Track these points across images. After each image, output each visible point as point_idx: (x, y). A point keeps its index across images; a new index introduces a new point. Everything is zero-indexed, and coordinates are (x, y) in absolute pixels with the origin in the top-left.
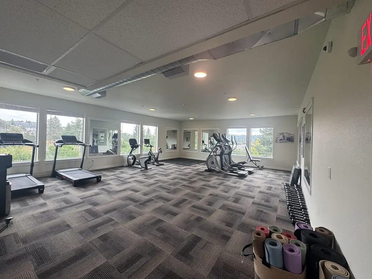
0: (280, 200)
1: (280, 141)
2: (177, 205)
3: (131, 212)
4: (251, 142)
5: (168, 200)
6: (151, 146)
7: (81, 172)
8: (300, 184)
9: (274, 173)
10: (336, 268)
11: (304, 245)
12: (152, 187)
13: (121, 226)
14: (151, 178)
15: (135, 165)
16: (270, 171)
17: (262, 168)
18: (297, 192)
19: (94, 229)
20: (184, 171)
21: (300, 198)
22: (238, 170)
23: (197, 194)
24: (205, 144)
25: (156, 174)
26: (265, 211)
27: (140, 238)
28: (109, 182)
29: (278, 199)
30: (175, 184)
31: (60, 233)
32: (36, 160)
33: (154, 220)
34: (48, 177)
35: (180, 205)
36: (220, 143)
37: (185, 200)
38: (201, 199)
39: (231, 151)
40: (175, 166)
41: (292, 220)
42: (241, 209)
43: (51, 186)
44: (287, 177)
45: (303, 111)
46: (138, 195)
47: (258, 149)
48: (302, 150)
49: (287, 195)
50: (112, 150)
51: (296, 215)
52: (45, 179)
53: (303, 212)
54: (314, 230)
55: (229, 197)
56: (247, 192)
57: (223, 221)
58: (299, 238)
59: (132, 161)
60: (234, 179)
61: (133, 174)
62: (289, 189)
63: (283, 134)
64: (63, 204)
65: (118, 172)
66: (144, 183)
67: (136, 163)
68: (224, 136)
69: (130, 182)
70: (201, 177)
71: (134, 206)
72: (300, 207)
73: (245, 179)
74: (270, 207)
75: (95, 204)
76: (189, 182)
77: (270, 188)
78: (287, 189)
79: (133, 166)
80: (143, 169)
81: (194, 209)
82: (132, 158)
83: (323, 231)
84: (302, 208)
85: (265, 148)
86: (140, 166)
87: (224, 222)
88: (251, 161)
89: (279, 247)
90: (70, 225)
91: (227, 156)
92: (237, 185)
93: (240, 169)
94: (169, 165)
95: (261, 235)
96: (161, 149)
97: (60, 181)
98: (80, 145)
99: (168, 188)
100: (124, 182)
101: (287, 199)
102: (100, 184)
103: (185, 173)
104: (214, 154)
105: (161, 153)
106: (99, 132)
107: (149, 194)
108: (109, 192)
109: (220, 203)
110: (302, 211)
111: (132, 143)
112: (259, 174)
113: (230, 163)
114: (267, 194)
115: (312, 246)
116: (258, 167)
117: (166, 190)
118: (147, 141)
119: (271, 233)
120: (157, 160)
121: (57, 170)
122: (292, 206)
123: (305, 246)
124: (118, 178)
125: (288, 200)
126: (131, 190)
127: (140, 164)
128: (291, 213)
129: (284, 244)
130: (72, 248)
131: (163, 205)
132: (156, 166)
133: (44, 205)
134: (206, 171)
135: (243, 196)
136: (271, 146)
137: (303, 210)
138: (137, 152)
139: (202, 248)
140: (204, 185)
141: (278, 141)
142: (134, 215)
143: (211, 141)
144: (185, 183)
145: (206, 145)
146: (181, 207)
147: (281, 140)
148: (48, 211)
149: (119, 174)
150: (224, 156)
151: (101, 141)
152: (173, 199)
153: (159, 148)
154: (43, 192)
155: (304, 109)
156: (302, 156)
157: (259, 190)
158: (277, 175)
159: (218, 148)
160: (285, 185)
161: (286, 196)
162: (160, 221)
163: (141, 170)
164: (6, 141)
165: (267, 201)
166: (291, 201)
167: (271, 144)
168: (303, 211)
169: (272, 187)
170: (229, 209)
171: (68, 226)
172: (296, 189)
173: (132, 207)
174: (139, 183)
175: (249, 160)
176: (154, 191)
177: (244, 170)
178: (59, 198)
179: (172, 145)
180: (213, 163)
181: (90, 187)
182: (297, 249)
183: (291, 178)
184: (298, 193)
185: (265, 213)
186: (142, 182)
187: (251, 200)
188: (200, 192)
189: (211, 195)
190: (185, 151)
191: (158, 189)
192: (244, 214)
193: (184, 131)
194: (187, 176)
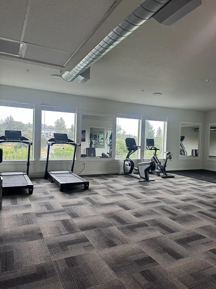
2: (184, 241)
3: (112, 235)
5: (170, 230)
6: (156, 149)
7: (70, 175)
12: (150, 206)
13: (94, 252)
14: (152, 193)
15: (133, 174)
19: (64, 245)
20: (207, 190)
25: (159, 189)
27: (115, 277)
28: (97, 191)
30: (186, 208)
31: (31, 241)
32: (32, 159)
33: (141, 256)
34: (42, 178)
35: (188, 244)
37: (201, 237)
40: (191, 182)
43: (41, 188)
46: (127, 215)
50: (109, 154)
52: (38, 180)
59: (129, 168)
61: (127, 185)
64: (45, 209)
65: (110, 180)
66: (140, 199)
67: (134, 171)
69: (121, 195)
71: (118, 228)
75: (74, 215)
76: (212, 208)
79: (130, 175)
80: (142, 180)
82: (129, 164)
86: (138, 176)
90: (43, 235)
94: (182, 178)
96: (170, 153)
97: (50, 183)
98: (70, 144)
99: (175, 212)
100: (114, 194)
102: (87, 192)
103: (208, 194)
105: (170, 159)
106: (98, 132)
107: (142, 216)
108: (94, 204)
111: (129, 144)
117: (169, 215)
118: (151, 142)
120: (164, 170)
121: (50, 171)
124: (109, 188)
126: (120, 206)
127: (138, 173)
130: (35, 263)
131: (159, 237)
132: (163, 177)
133: (29, 206)
138: (136, 156)
142: (115, 241)
144: (205, 209)
146: (190, 246)
148: (29, 214)
149: (110, 183)
151: (100, 144)
152: (179, 231)
153: (167, 152)
154: (32, 193)
162: (149, 260)
163: (140, 181)
164: (9, 138)
171: (41, 234)
173: (115, 229)
174: (133, 198)
176: (151, 212)
178: (43, 201)
179: (193, 150)
181: (76, 195)
186: (137, 198)
190: (211, 159)
191: (158, 211)
193: (211, 127)
194: (212, 198)
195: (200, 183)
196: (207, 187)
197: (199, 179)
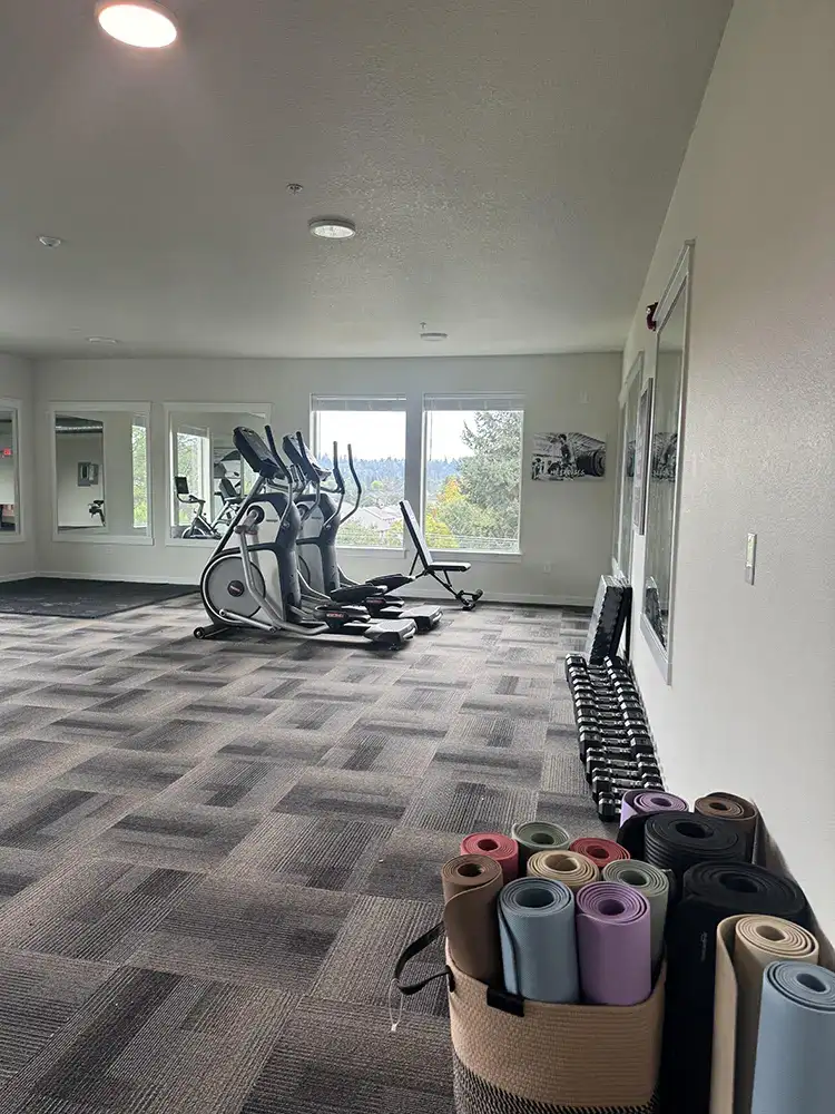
0: (553, 727)
1: (549, 471)
2: (25, 832)
4: (428, 494)
8: (627, 653)
9: (527, 619)
10: (774, 935)
11: (661, 873)
16: (510, 614)
17: (472, 603)
18: (618, 688)
20: (69, 645)
21: (627, 709)
22: (367, 617)
23: (149, 755)
24: (193, 500)
26: (491, 784)
29: (546, 725)
30: (7, 722)
35: (44, 831)
36: (276, 481)
37: (79, 798)
38: (175, 777)
39: (334, 525)
40: (7, 627)
41: (601, 802)
42: (387, 791)
44: (574, 631)
45: (650, 317)
47: (455, 521)
48: (637, 504)
49: (578, 704)
51: (614, 781)
53: (640, 765)
54: (691, 810)
55: (325, 748)
56: (411, 713)
57: (295, 868)
58: (638, 853)
60: (347, 661)
62: (587, 678)
63: (565, 438)
68: (296, 444)
70: (174, 669)
72: (628, 745)
73: (403, 653)
74: (514, 765)
76: (101, 701)
77: (509, 685)
78: (577, 677)
81: (136, 835)
83: (724, 808)
84: (638, 749)
85: (487, 518)
87: (304, 869)
88: (430, 570)
89: (561, 905)
91: (312, 553)
92: (363, 687)
93: (377, 613)
95: (483, 870)
101: (580, 720)
103: (74, 659)
104: (243, 541)
109: (281, 783)
110: (634, 759)
112: (462, 629)
113: (329, 585)
114: (497, 708)
115: (687, 874)
116: (459, 596)
119: (525, 853)
122: (597, 745)
123: (664, 876)
125: (583, 723)
128: (598, 773)
129: (581, 887)
134: (201, 634)
135: (394, 730)
136: (510, 508)
137: (638, 756)
139: (186, 1024)
140: (192, 708)
141: (544, 474)
143: (226, 483)
144: (76, 709)
145: (202, 502)
146: (51, 838)
147: (553, 467)
150: (300, 551)
155: (653, 308)
156: (636, 528)
157: (464, 695)
158: (537, 628)
159: (267, 507)
160: (570, 662)
161: (576, 709)
165: (500, 739)
166: (594, 724)
167: (512, 497)
168: (642, 759)
169: (517, 678)
170: (324, 805)
172: (614, 676)
175: (420, 567)
177: (394, 616)
180: (238, 589)
182: (632, 896)
183: (592, 633)
184: (620, 690)
185: (492, 793)
187: (433, 746)
188: (165, 745)
189: (228, 749)
190: (65, 538)
192: (396, 813)
193: (57, 420)
194: (91, 669)
195: (37, 627)
196: (69, 635)
197: (34, 614)
